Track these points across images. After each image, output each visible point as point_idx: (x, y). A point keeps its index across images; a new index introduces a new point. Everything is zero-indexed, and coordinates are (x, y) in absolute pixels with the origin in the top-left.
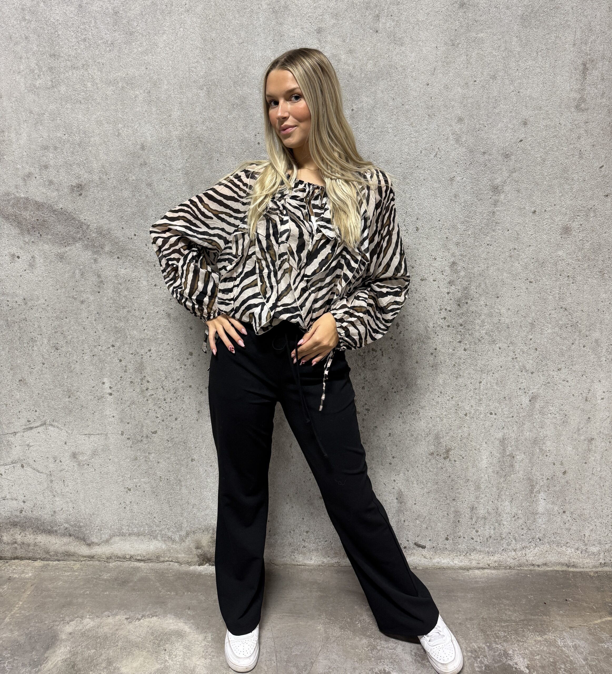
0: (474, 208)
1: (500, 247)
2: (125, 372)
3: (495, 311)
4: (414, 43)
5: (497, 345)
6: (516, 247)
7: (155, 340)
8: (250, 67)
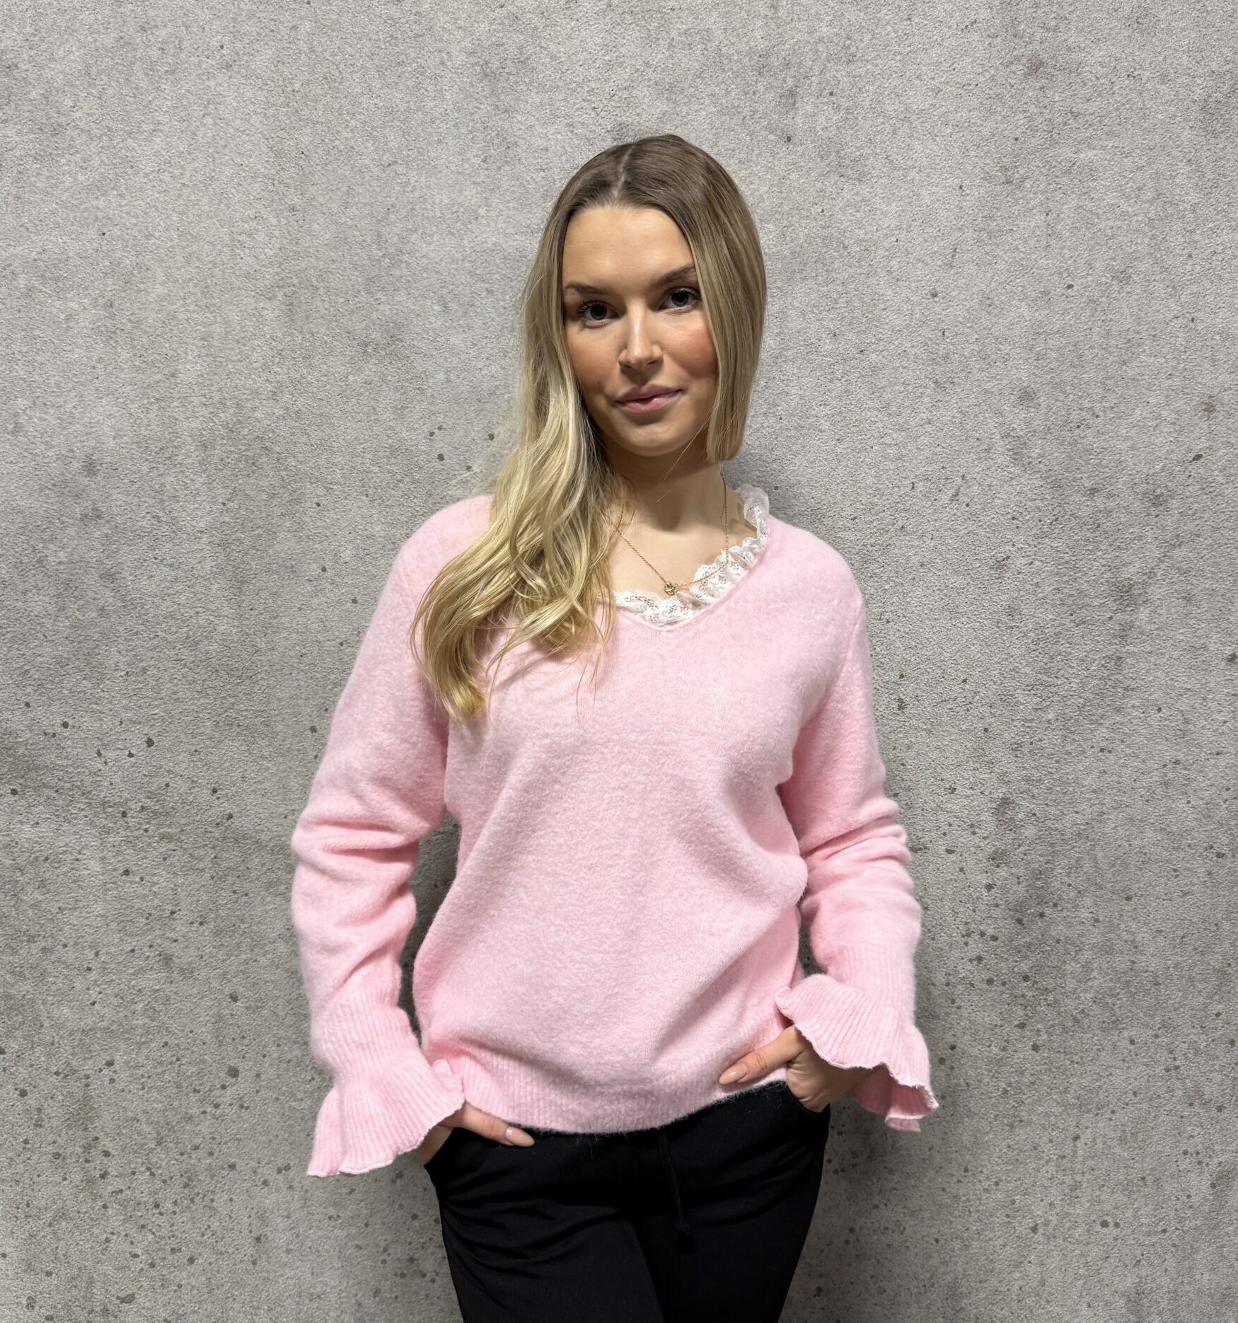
0: (1063, 647)
1: (1138, 757)
2: (38, 1125)
3: (1120, 937)
4: (896, 173)
5: (1126, 1034)
6: (1181, 757)
7: (127, 1031)
8: (415, 236)
